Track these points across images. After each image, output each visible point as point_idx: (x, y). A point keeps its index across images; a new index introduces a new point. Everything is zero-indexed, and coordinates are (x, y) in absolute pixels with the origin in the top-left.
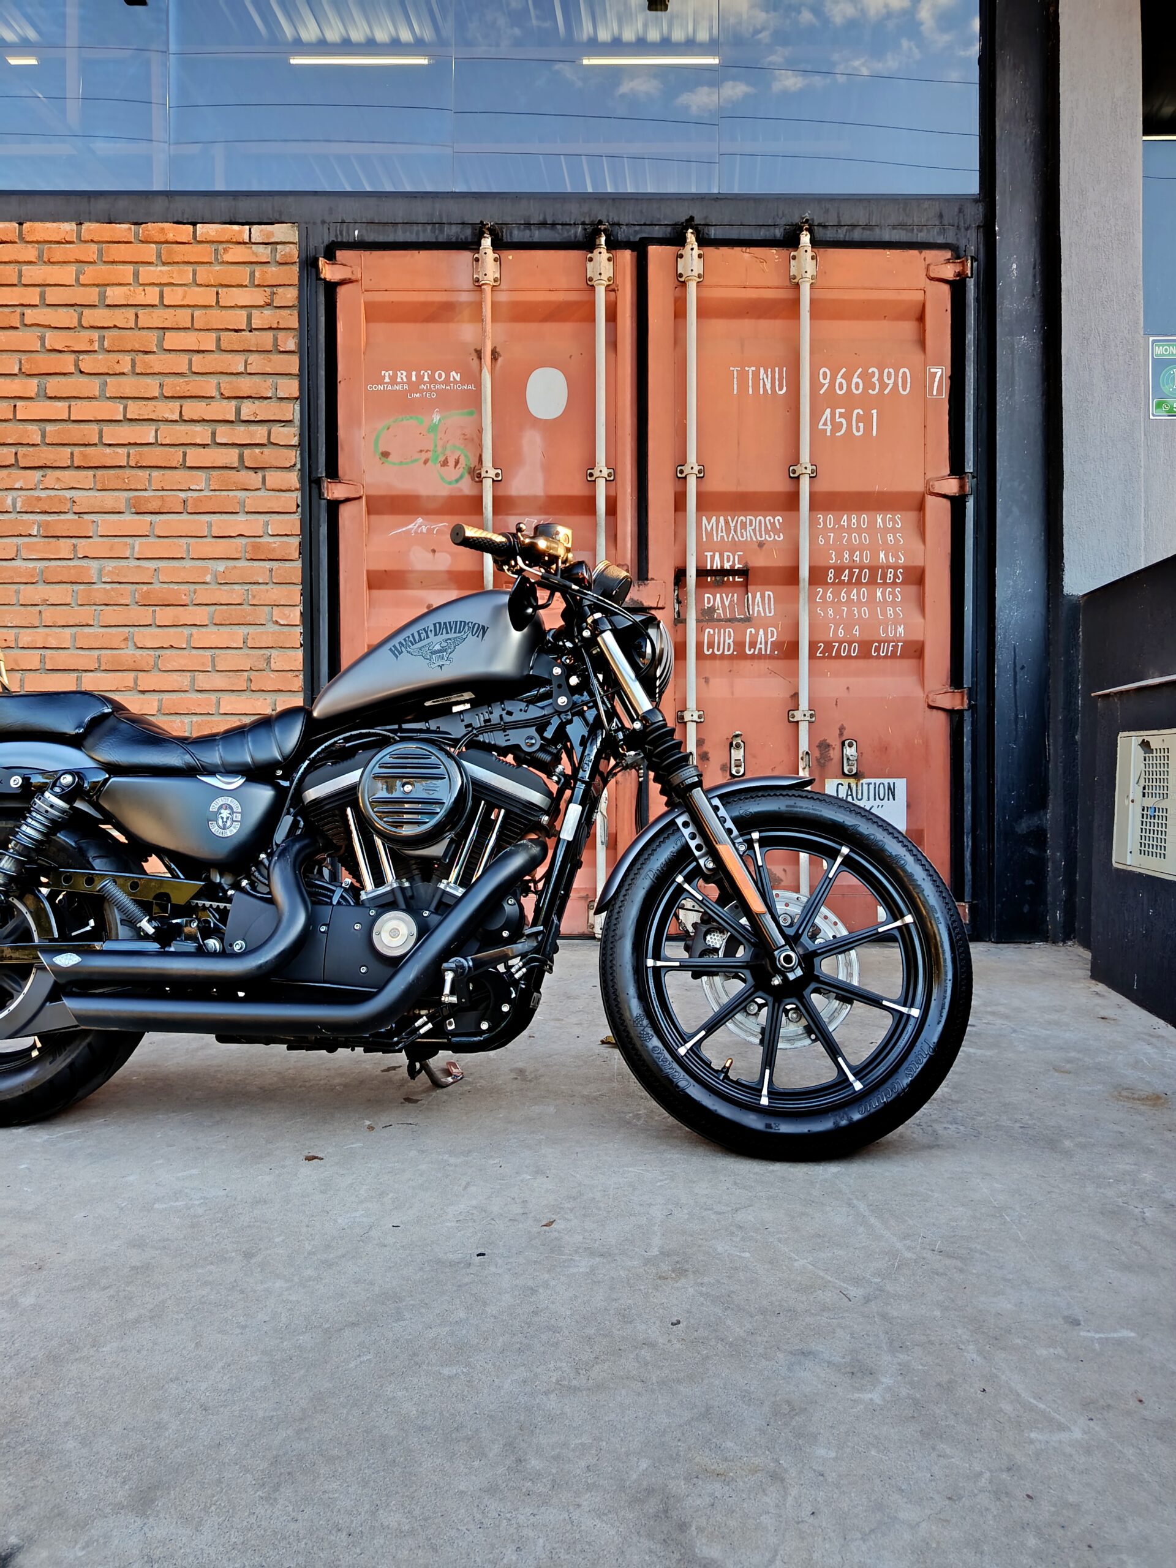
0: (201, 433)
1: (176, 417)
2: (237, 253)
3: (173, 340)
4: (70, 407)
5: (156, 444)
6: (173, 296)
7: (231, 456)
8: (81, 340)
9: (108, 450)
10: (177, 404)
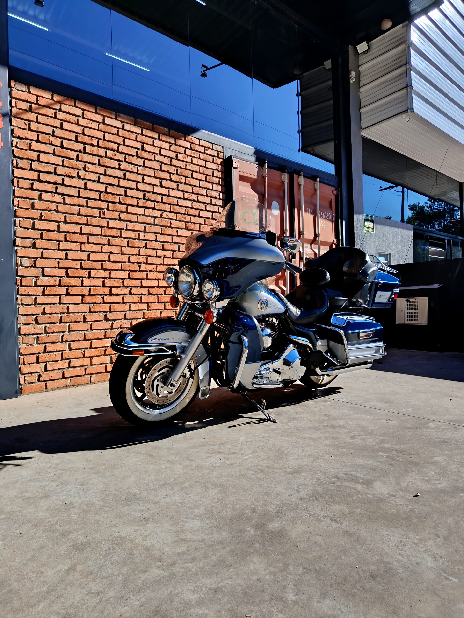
0: (202, 206)
1: (197, 200)
2: (209, 152)
3: (195, 175)
4: (169, 191)
5: (192, 208)
6: (195, 161)
7: (209, 215)
8: (172, 169)
9: (180, 208)
10: (197, 195)
